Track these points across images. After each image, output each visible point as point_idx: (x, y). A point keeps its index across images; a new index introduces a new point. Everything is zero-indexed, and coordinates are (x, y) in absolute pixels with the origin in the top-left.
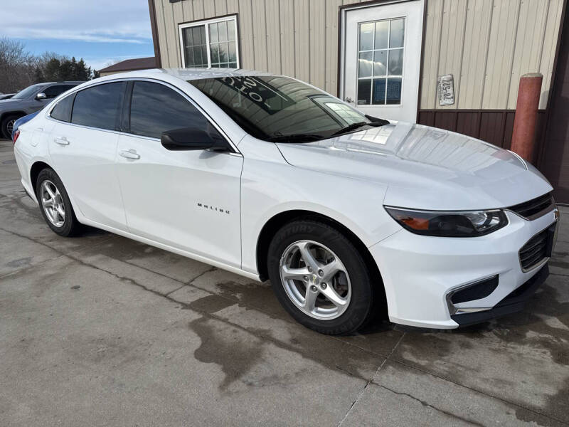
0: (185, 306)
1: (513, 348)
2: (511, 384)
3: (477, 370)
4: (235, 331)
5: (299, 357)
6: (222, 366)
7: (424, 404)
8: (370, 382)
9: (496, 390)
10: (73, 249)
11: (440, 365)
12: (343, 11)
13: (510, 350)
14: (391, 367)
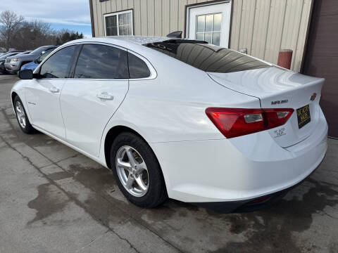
0: (45, 176)
1: (211, 219)
2: (192, 241)
3: (178, 230)
4: (59, 193)
5: (83, 210)
6: (37, 211)
7: (132, 247)
8: (111, 230)
9: (180, 244)
10: (11, 139)
11: (159, 225)
12: (188, 8)
13: (208, 220)
14: (129, 223)
